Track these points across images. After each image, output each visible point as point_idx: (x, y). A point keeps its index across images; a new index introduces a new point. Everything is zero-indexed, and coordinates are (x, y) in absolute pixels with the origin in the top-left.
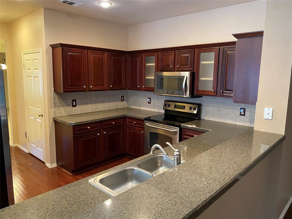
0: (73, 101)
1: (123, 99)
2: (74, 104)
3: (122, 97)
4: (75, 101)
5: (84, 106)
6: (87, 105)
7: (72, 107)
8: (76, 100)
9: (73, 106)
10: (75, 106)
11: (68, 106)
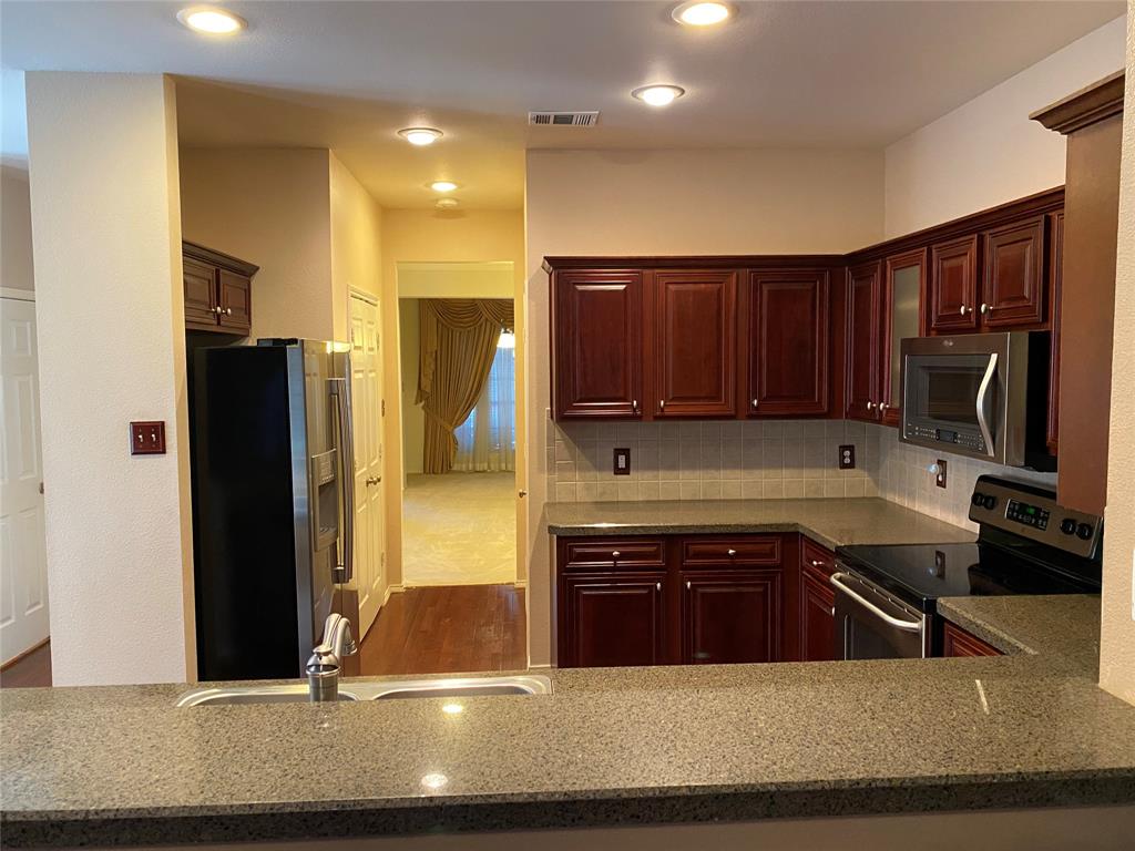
0: (618, 452)
1: (847, 461)
2: (622, 464)
3: (843, 448)
4: (626, 452)
5: (661, 474)
6: (675, 473)
7: (615, 474)
8: (628, 450)
9: (618, 471)
10: (626, 471)
11: (599, 468)
